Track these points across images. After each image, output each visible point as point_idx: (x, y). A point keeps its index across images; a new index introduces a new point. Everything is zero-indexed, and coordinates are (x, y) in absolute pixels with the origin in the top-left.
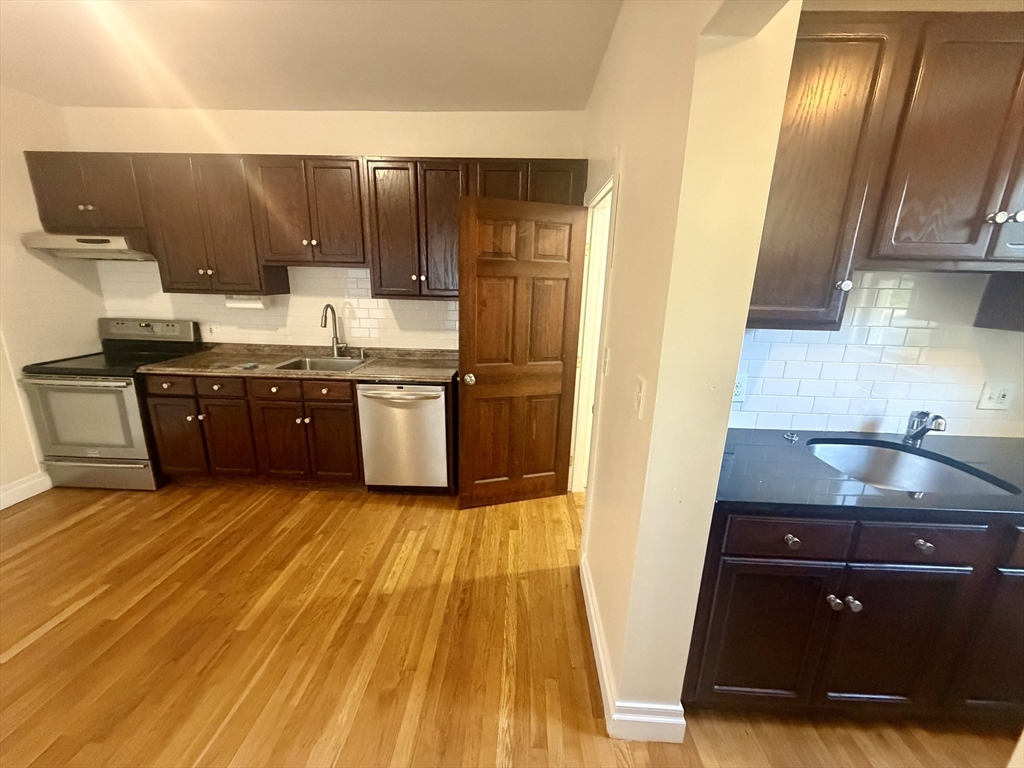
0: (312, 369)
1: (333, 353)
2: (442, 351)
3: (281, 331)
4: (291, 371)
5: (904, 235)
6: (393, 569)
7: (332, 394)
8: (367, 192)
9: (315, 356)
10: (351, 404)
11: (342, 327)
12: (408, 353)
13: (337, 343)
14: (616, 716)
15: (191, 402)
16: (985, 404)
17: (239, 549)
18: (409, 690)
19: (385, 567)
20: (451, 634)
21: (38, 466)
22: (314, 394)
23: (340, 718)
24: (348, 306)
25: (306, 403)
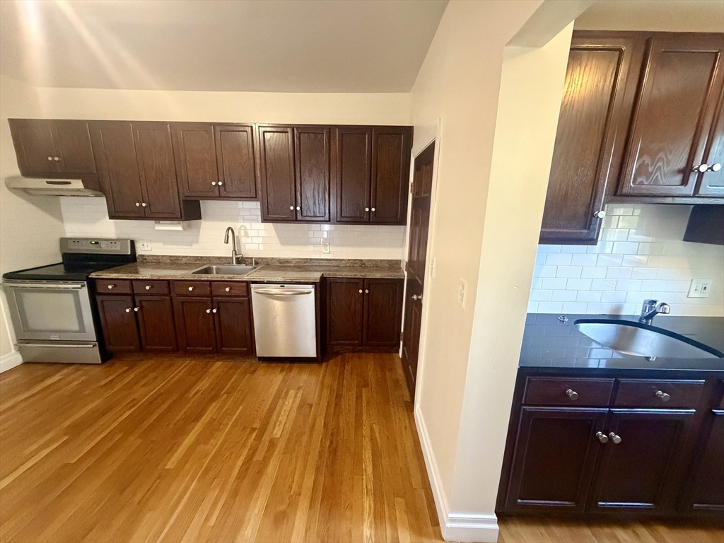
0: (217, 273)
1: (233, 262)
2: (311, 260)
3: (195, 246)
4: (203, 275)
5: (639, 180)
6: (280, 419)
7: (233, 291)
8: (258, 148)
9: (219, 264)
10: (247, 298)
11: (239, 243)
12: (287, 261)
13: (236, 254)
14: (449, 525)
15: (129, 299)
16: (693, 294)
17: (164, 407)
18: (296, 510)
19: (274, 417)
20: (324, 467)
21: (12, 347)
22: (220, 292)
23: (246, 533)
24: (243, 228)
25: (214, 298)
